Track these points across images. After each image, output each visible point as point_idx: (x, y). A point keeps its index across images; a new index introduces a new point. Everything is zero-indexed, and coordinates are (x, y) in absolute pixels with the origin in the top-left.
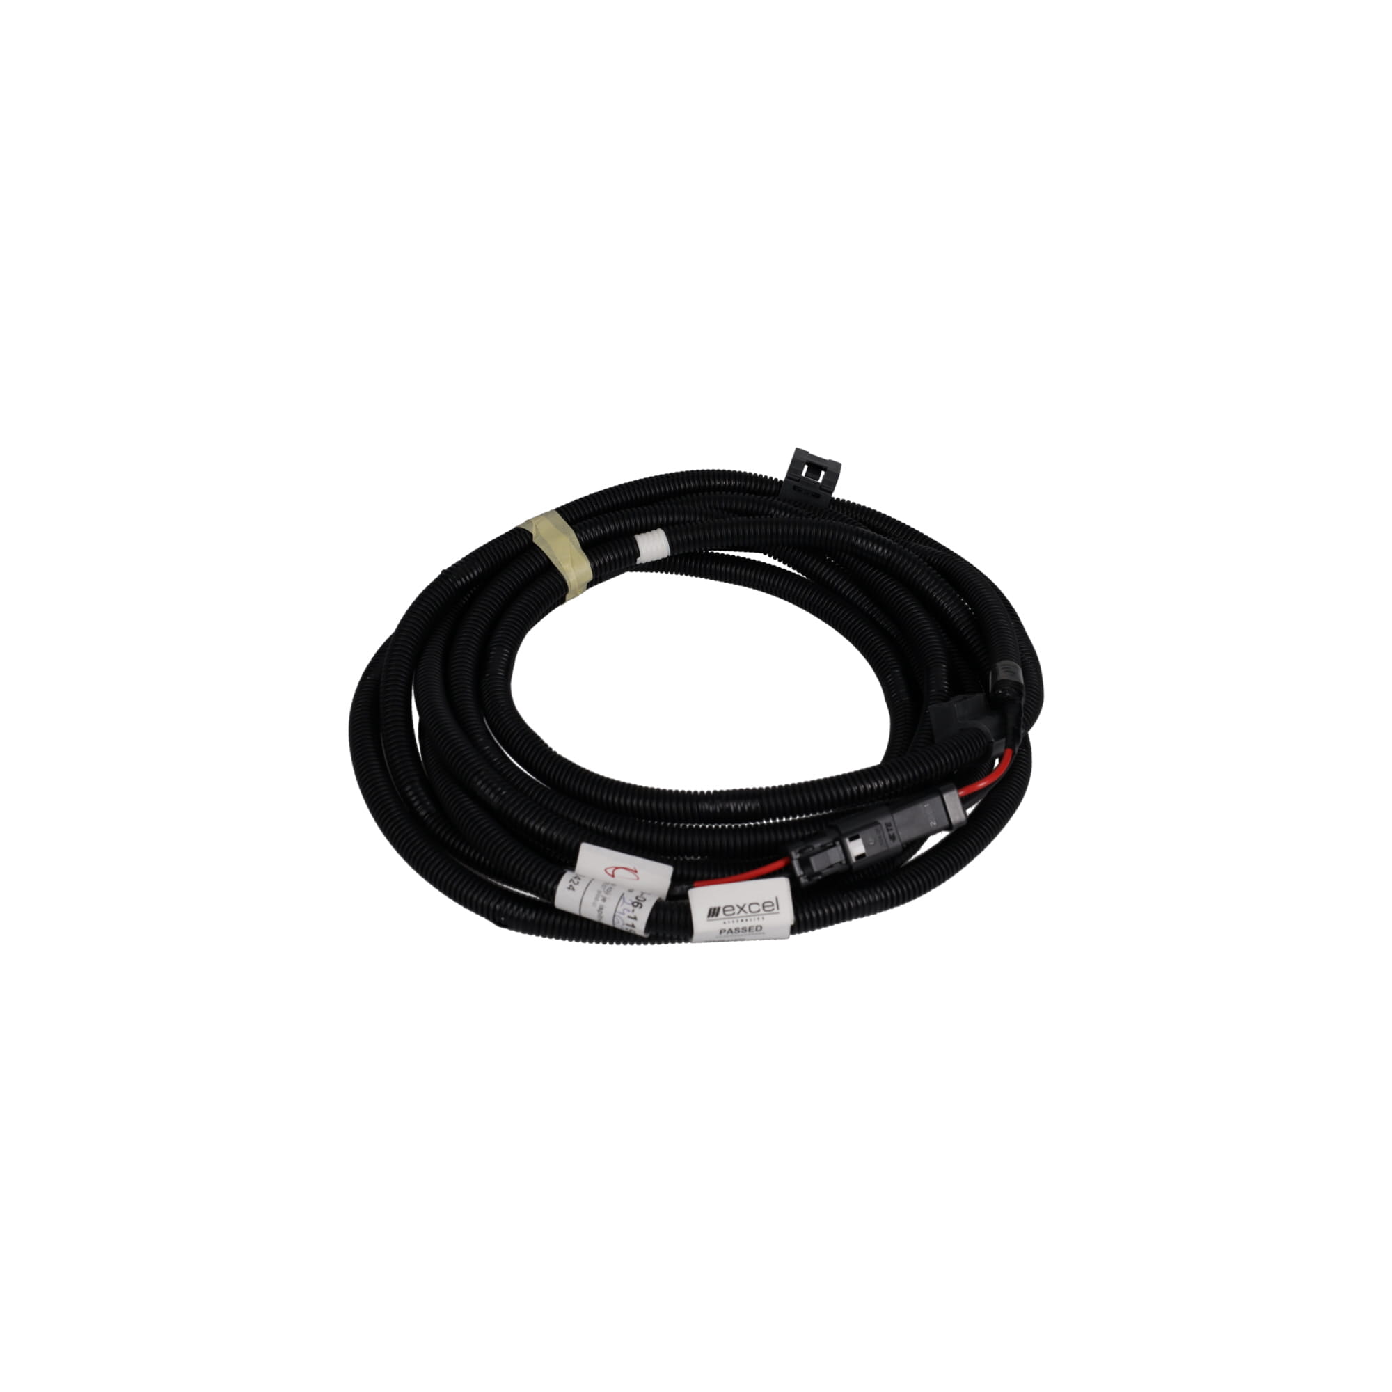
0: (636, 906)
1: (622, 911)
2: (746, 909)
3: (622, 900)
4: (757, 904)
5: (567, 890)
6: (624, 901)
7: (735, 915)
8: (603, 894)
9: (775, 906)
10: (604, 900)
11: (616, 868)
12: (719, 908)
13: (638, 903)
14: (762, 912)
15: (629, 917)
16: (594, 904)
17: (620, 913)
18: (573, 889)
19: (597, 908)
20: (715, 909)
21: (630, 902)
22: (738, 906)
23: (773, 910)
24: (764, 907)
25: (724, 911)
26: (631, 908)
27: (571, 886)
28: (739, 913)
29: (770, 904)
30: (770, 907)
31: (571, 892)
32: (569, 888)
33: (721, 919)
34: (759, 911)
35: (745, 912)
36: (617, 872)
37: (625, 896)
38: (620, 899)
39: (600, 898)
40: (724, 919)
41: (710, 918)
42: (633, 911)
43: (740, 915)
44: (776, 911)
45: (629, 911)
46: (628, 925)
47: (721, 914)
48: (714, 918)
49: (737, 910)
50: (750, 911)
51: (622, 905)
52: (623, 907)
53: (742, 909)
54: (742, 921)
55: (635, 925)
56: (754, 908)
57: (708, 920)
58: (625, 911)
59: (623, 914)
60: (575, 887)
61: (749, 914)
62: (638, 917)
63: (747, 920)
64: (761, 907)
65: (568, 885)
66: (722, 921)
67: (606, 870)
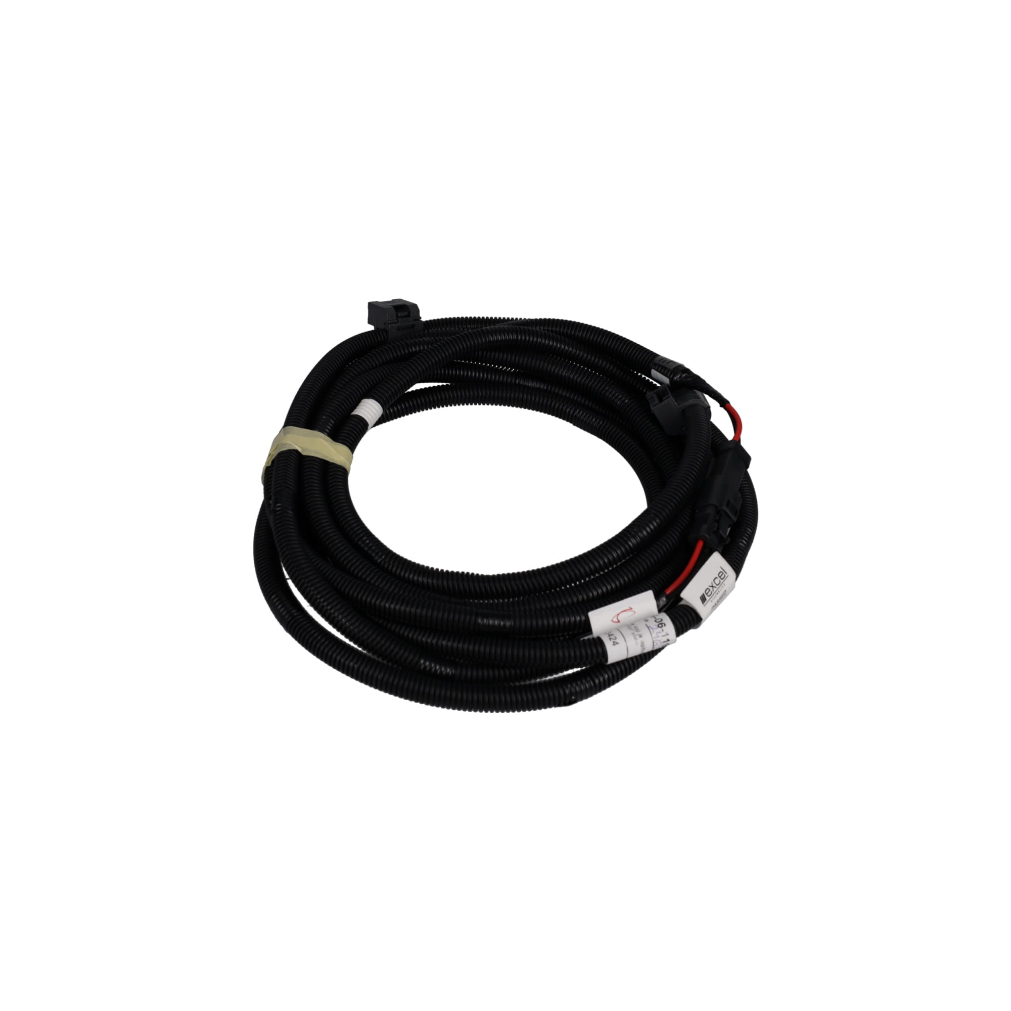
0: (662, 627)
1: (656, 636)
2: (714, 585)
3: (651, 629)
4: (716, 578)
5: (614, 647)
6: (652, 629)
7: (713, 593)
8: (636, 633)
9: (724, 573)
10: (641, 636)
11: (618, 615)
12: (703, 594)
13: (661, 624)
14: (722, 581)
15: (663, 636)
16: (637, 644)
17: (656, 637)
18: (617, 643)
19: (640, 644)
20: (702, 596)
21: (656, 627)
22: (710, 586)
23: (725, 576)
24: (720, 577)
25: (707, 594)
26: (660, 630)
27: (614, 642)
28: (713, 590)
29: (721, 573)
30: (722, 575)
31: (617, 646)
32: (614, 645)
33: (709, 600)
34: (720, 582)
35: (715, 587)
36: (620, 617)
37: (648, 625)
38: (650, 630)
39: (638, 637)
40: (710, 599)
41: (705, 604)
42: (663, 630)
43: (714, 591)
44: (726, 575)
45: (660, 632)
46: (664, 642)
47: (707, 598)
48: (706, 602)
49: (711, 588)
50: (717, 585)
51: (653, 631)
52: (655, 632)
53: (712, 587)
54: (717, 594)
55: (669, 639)
56: (717, 581)
57: (705, 606)
58: (659, 634)
59: (658, 636)
60: (616, 641)
61: (718, 587)
62: (669, 633)
63: (719, 592)
64: (719, 579)
65: (611, 643)
66: (710, 601)
67: (612, 621)
